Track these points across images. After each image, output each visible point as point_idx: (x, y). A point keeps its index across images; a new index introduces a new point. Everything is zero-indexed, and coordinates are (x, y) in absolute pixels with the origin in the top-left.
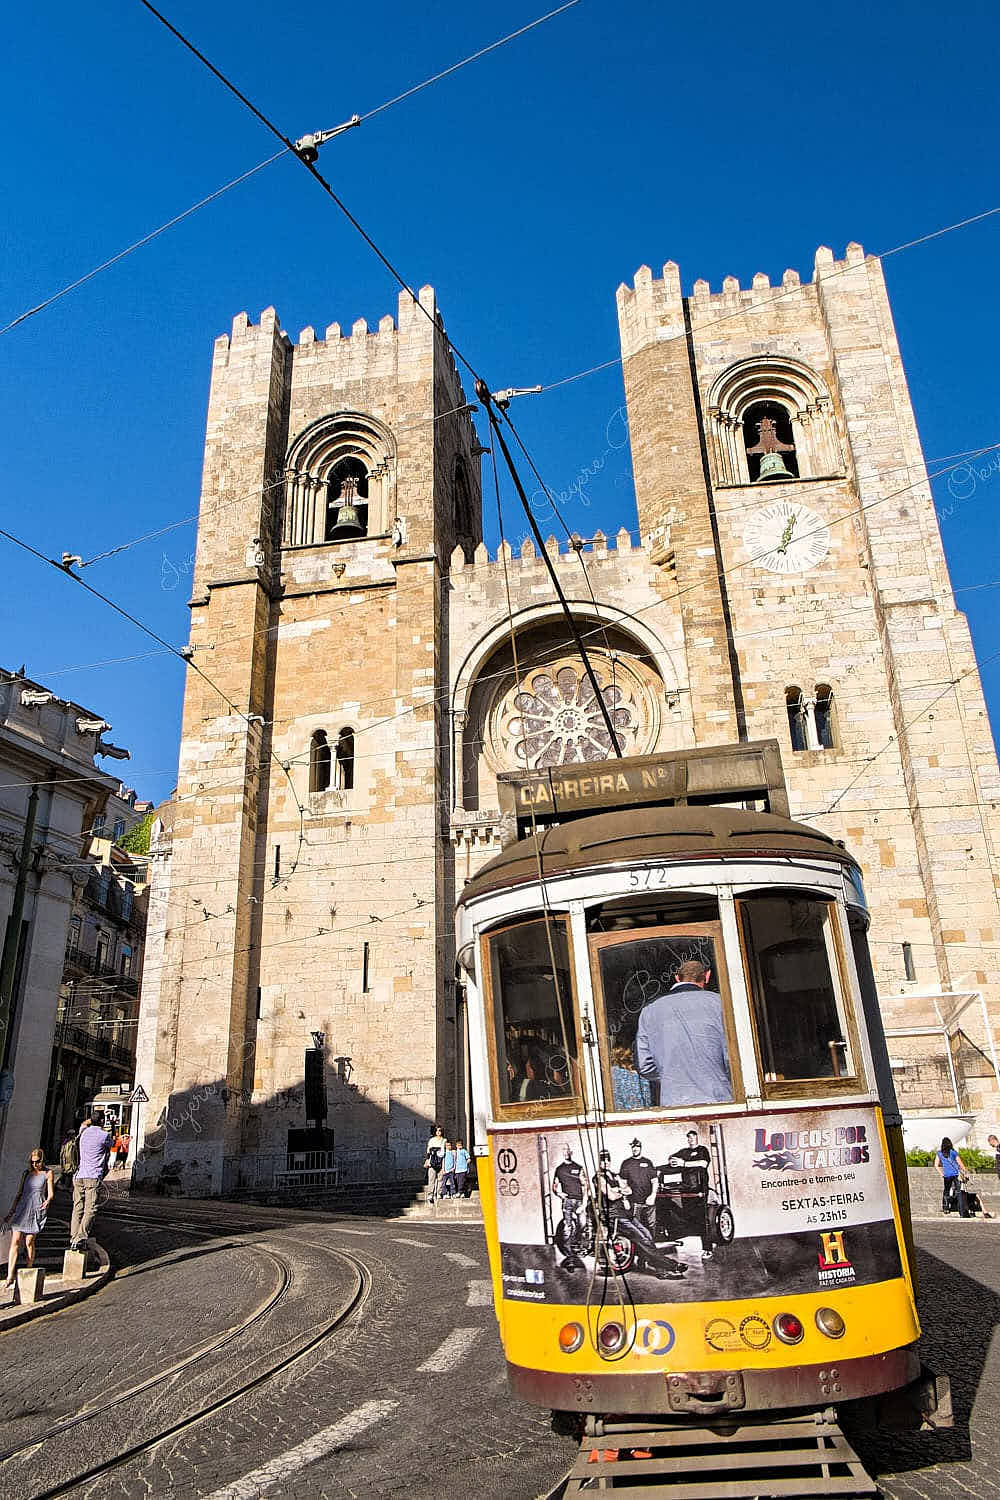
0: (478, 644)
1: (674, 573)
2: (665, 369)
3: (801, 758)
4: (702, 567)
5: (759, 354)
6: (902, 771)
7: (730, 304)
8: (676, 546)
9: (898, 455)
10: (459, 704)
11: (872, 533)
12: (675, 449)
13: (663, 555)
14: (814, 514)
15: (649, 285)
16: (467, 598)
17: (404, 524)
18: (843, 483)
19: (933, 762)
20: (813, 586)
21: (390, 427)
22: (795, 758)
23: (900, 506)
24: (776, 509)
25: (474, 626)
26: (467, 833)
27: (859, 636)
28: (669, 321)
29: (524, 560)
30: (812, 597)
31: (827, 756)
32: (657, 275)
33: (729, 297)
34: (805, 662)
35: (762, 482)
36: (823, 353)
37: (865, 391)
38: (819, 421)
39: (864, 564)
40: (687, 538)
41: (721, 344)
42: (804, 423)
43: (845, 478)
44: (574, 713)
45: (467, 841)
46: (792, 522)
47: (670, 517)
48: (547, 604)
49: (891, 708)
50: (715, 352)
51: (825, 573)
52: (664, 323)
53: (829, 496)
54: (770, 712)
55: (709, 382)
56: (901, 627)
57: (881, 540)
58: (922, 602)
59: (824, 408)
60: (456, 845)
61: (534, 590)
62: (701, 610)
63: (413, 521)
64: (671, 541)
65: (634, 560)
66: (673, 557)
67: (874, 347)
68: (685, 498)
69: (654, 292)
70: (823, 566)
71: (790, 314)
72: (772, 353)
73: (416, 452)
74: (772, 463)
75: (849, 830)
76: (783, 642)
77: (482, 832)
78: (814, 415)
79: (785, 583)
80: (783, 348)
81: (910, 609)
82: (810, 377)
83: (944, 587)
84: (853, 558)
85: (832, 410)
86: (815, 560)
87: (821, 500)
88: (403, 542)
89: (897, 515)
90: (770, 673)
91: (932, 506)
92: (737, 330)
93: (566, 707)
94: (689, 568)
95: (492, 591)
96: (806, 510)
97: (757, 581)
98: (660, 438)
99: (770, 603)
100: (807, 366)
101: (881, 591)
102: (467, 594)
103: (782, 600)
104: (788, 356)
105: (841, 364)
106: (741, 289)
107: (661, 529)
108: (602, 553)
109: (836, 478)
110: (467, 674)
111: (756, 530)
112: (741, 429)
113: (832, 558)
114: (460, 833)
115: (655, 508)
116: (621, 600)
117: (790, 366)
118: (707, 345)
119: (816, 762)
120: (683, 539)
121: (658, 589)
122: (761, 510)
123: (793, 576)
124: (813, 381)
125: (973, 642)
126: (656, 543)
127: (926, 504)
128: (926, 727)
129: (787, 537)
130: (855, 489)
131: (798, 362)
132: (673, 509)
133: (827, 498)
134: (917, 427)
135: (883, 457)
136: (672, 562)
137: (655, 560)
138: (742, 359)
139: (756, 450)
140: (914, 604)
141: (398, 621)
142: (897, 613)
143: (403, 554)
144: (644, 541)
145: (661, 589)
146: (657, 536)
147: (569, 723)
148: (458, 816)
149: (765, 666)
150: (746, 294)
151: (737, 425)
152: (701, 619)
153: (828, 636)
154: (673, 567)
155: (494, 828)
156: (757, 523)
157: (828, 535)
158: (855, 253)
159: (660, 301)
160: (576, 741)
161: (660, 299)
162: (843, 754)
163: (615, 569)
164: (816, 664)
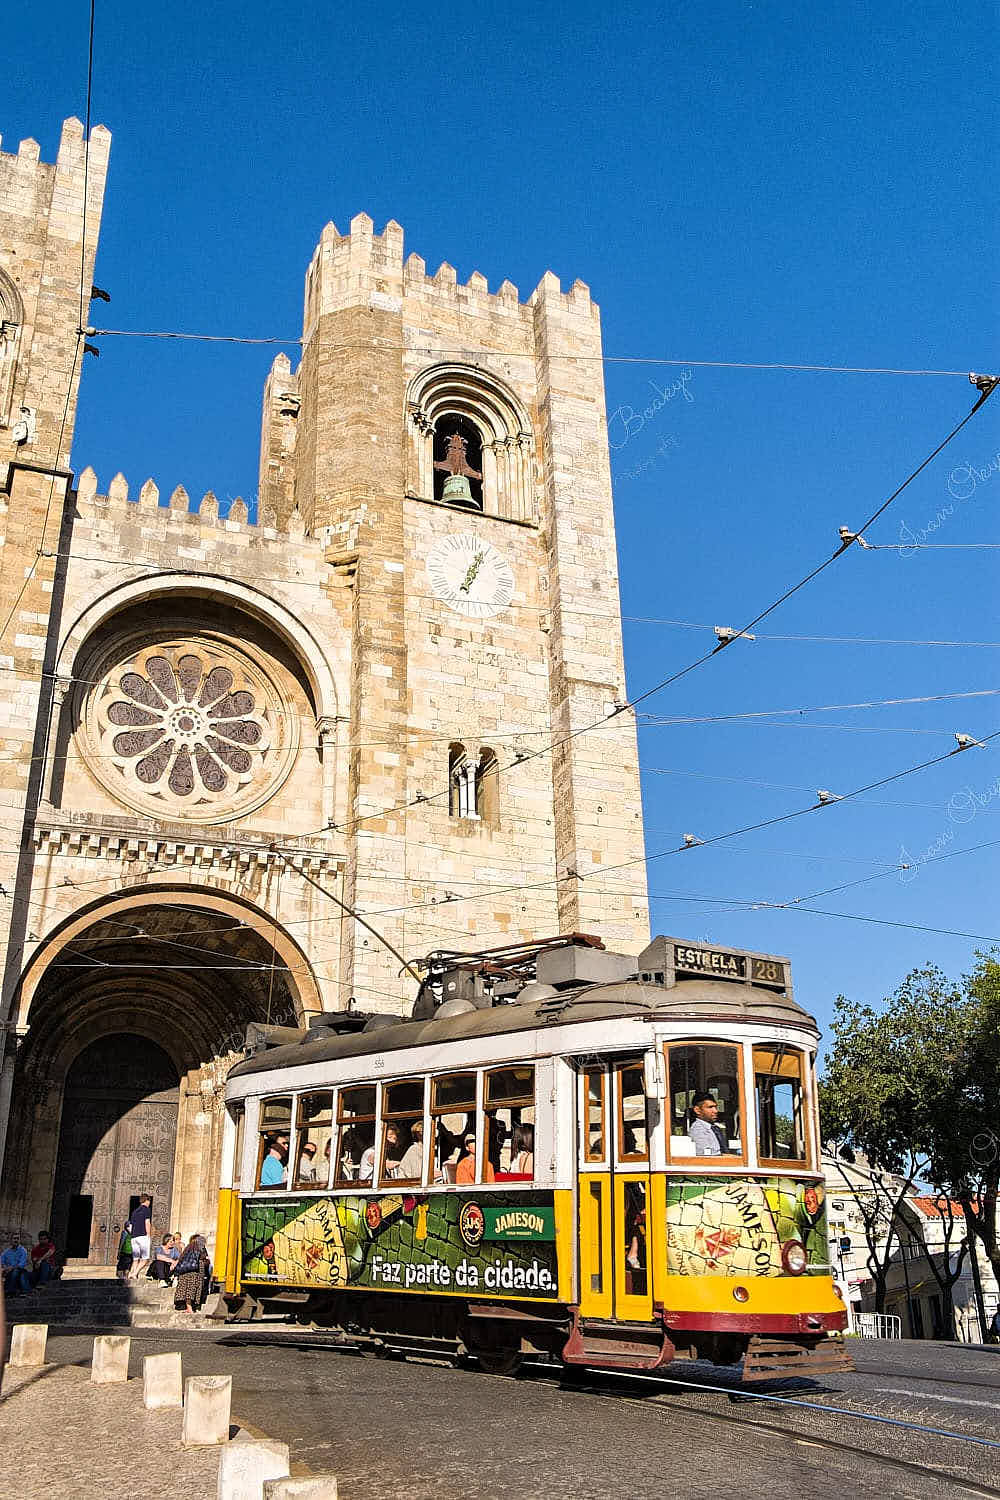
0: (100, 599)
1: (351, 580)
2: (375, 342)
3: (456, 825)
4: (389, 584)
5: (468, 362)
6: (554, 861)
7: (445, 294)
8: (362, 550)
9: (597, 522)
10: (64, 669)
11: (563, 597)
12: (374, 438)
13: (343, 556)
14: (501, 558)
15: (369, 237)
16: (94, 537)
17: (32, 417)
18: (534, 533)
19: (597, 858)
20: (491, 637)
21: (17, 284)
22: (450, 823)
23: (593, 577)
24: (463, 539)
25: (99, 575)
26: (55, 836)
27: (531, 704)
28: (386, 288)
29: (174, 512)
30: (489, 649)
31: (483, 829)
32: (379, 230)
33: (445, 285)
34: (474, 721)
35: (447, 504)
36: (531, 385)
37: (574, 444)
38: (515, 456)
39: (546, 627)
40: (376, 544)
41: (430, 335)
42: (498, 454)
43: (536, 528)
44: (194, 714)
45: (52, 845)
46: (479, 560)
47: (360, 515)
48: (194, 573)
49: (551, 789)
50: (421, 342)
51: (504, 626)
52: (380, 289)
53: (518, 544)
54: (430, 767)
55: (413, 373)
56: (582, 707)
57: (571, 608)
58: (604, 686)
59: (524, 446)
60: (36, 847)
61: (182, 552)
62: (382, 633)
63: (46, 417)
64: (357, 543)
65: (306, 551)
66: (355, 561)
67: (587, 399)
68: (378, 498)
69: (373, 248)
70: (504, 618)
71: (504, 330)
72: (481, 365)
73: (62, 333)
74: (458, 486)
75: (495, 914)
76: (453, 691)
77: (75, 839)
78: (512, 449)
79: (464, 626)
80: (492, 364)
81: (593, 690)
82: (516, 408)
83: (618, 675)
84: (535, 618)
85: (533, 450)
86: (498, 609)
87: (510, 545)
88: (29, 440)
89: (589, 585)
90: (435, 722)
91: (617, 585)
92: (448, 326)
93: (185, 704)
94: (373, 579)
95: (130, 538)
96: (494, 552)
97: (435, 614)
98: (358, 419)
99: (446, 643)
100: (514, 393)
101: (566, 663)
102: (95, 533)
103: (459, 643)
104: (496, 374)
105: (555, 406)
106: (458, 283)
107: (346, 526)
108: (270, 532)
109: (529, 526)
110: (81, 634)
111: (441, 557)
112: (431, 436)
113: (514, 612)
114: (45, 834)
115: (341, 498)
116: (286, 595)
117: (498, 387)
118: (415, 330)
119: (471, 832)
120: (371, 545)
121: (329, 593)
122: (448, 536)
123: (474, 620)
124: (519, 413)
125: (639, 740)
126: (336, 539)
127: (612, 583)
128: (593, 819)
129: (472, 574)
130: (549, 543)
131: (506, 385)
132: (364, 506)
133: (516, 545)
134: (613, 497)
135: (583, 520)
136: (353, 566)
137: (332, 559)
138: (451, 360)
139: (443, 466)
140: (598, 685)
141: (7, 542)
142: (580, 690)
143: (25, 456)
144: (320, 532)
145: (333, 594)
146: (338, 531)
147: (186, 724)
148: (44, 812)
149: (432, 713)
150: (462, 290)
151: (430, 432)
152: (380, 642)
153: (500, 698)
154: (351, 573)
155: (93, 837)
156: (442, 549)
157: (513, 585)
158: (582, 292)
159: (378, 261)
160: (192, 748)
161: (379, 259)
162: (500, 829)
163: (283, 557)
164: (485, 724)
